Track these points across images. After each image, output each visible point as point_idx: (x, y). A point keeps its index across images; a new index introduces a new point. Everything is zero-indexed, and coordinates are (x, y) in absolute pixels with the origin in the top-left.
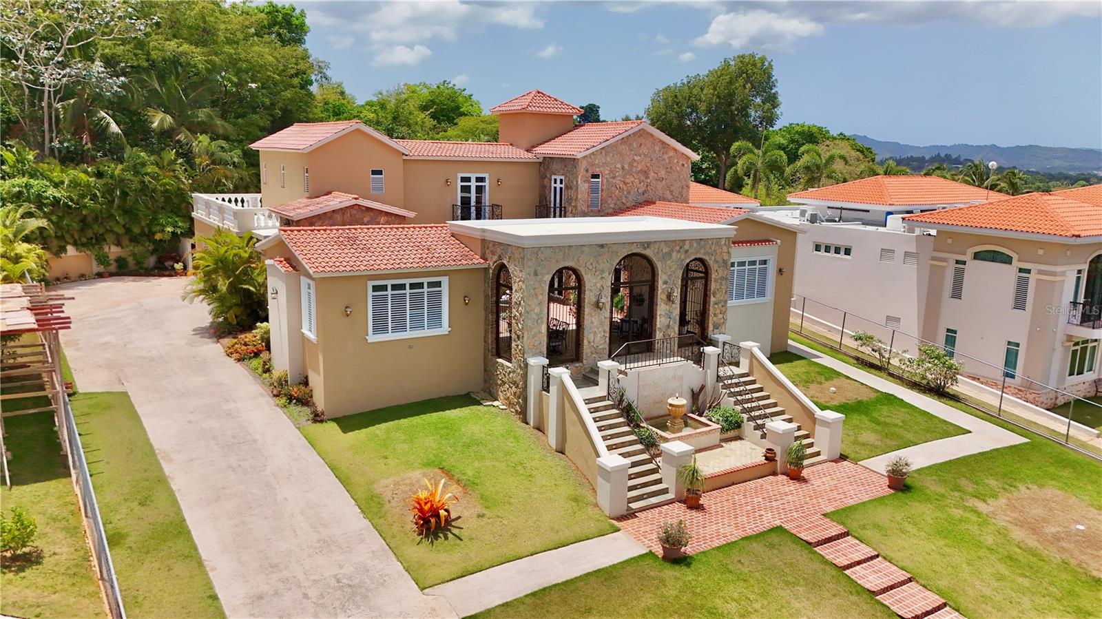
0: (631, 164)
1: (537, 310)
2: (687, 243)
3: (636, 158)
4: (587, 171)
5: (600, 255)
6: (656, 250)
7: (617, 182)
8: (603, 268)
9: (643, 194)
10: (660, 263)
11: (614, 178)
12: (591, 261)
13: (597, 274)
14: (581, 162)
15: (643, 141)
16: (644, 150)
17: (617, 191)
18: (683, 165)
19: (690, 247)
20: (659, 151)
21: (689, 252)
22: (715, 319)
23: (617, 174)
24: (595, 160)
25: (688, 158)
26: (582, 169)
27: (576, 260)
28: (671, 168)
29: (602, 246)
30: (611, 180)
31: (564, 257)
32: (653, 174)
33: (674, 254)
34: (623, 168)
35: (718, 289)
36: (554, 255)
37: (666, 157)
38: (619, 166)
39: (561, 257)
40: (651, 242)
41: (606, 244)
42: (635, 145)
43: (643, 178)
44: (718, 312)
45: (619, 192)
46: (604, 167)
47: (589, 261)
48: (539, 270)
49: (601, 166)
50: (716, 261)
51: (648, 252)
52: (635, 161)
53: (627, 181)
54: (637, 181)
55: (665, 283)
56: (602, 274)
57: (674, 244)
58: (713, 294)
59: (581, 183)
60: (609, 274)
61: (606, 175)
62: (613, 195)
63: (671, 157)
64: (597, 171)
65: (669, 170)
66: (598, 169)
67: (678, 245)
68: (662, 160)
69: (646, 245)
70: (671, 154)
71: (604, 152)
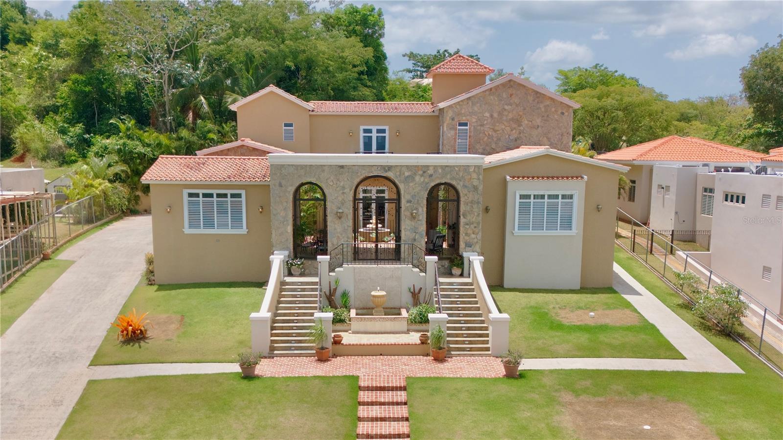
0: (500, 114)
1: (283, 214)
2: (431, 168)
3: (506, 107)
4: (453, 119)
5: (340, 174)
6: (398, 173)
7: (486, 129)
8: (343, 185)
9: (516, 140)
10: (403, 184)
11: (482, 125)
12: (332, 178)
13: (338, 189)
14: (447, 112)
15: (514, 92)
16: (516, 100)
17: (486, 138)
18: (563, 113)
19: (434, 172)
20: (534, 101)
21: (434, 177)
22: (467, 238)
23: (485, 122)
24: (461, 109)
25: (569, 107)
26: (448, 118)
27: (317, 176)
28: (548, 116)
29: (342, 167)
30: (479, 128)
31: (305, 174)
32: (526, 122)
33: (417, 178)
34: (492, 116)
35: (469, 212)
36: (296, 172)
37: (542, 106)
38: (487, 114)
39: (303, 174)
40: (391, 166)
41: (346, 165)
42: (504, 96)
43: (514, 126)
44: (470, 231)
45: (489, 138)
46: (471, 116)
47: (330, 178)
48: (283, 183)
49: (468, 115)
50: (465, 186)
51: (390, 174)
52: (505, 110)
53: (497, 128)
54: (508, 129)
55: (409, 201)
56: (343, 190)
57: (416, 168)
58: (463, 216)
59: (447, 130)
60: (350, 190)
61: (474, 122)
62: (481, 141)
63: (548, 106)
64: (464, 120)
65: (545, 118)
66: (464, 118)
67: (422, 170)
68: (538, 109)
69: (387, 168)
70: (548, 103)
71: (470, 103)
